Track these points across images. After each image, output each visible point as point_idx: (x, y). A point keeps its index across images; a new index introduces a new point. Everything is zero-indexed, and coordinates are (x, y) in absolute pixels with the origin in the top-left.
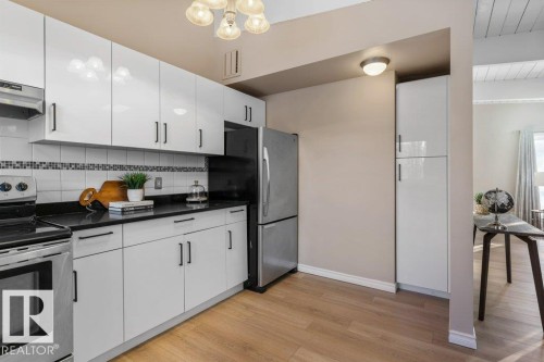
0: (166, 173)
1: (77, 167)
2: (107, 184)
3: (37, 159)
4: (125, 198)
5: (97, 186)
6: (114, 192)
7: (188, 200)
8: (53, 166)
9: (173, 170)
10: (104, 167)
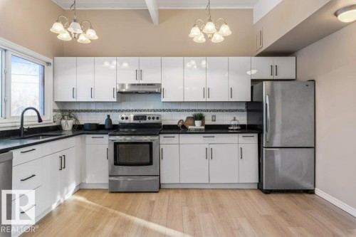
0: (218, 113)
1: (177, 111)
2: (188, 118)
3: (165, 108)
4: (194, 125)
5: (184, 119)
6: (190, 122)
7: (230, 128)
8: (170, 110)
9: (223, 111)
10: (188, 111)
